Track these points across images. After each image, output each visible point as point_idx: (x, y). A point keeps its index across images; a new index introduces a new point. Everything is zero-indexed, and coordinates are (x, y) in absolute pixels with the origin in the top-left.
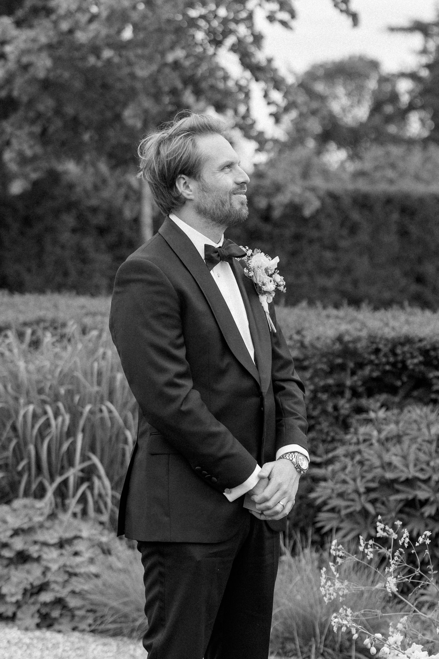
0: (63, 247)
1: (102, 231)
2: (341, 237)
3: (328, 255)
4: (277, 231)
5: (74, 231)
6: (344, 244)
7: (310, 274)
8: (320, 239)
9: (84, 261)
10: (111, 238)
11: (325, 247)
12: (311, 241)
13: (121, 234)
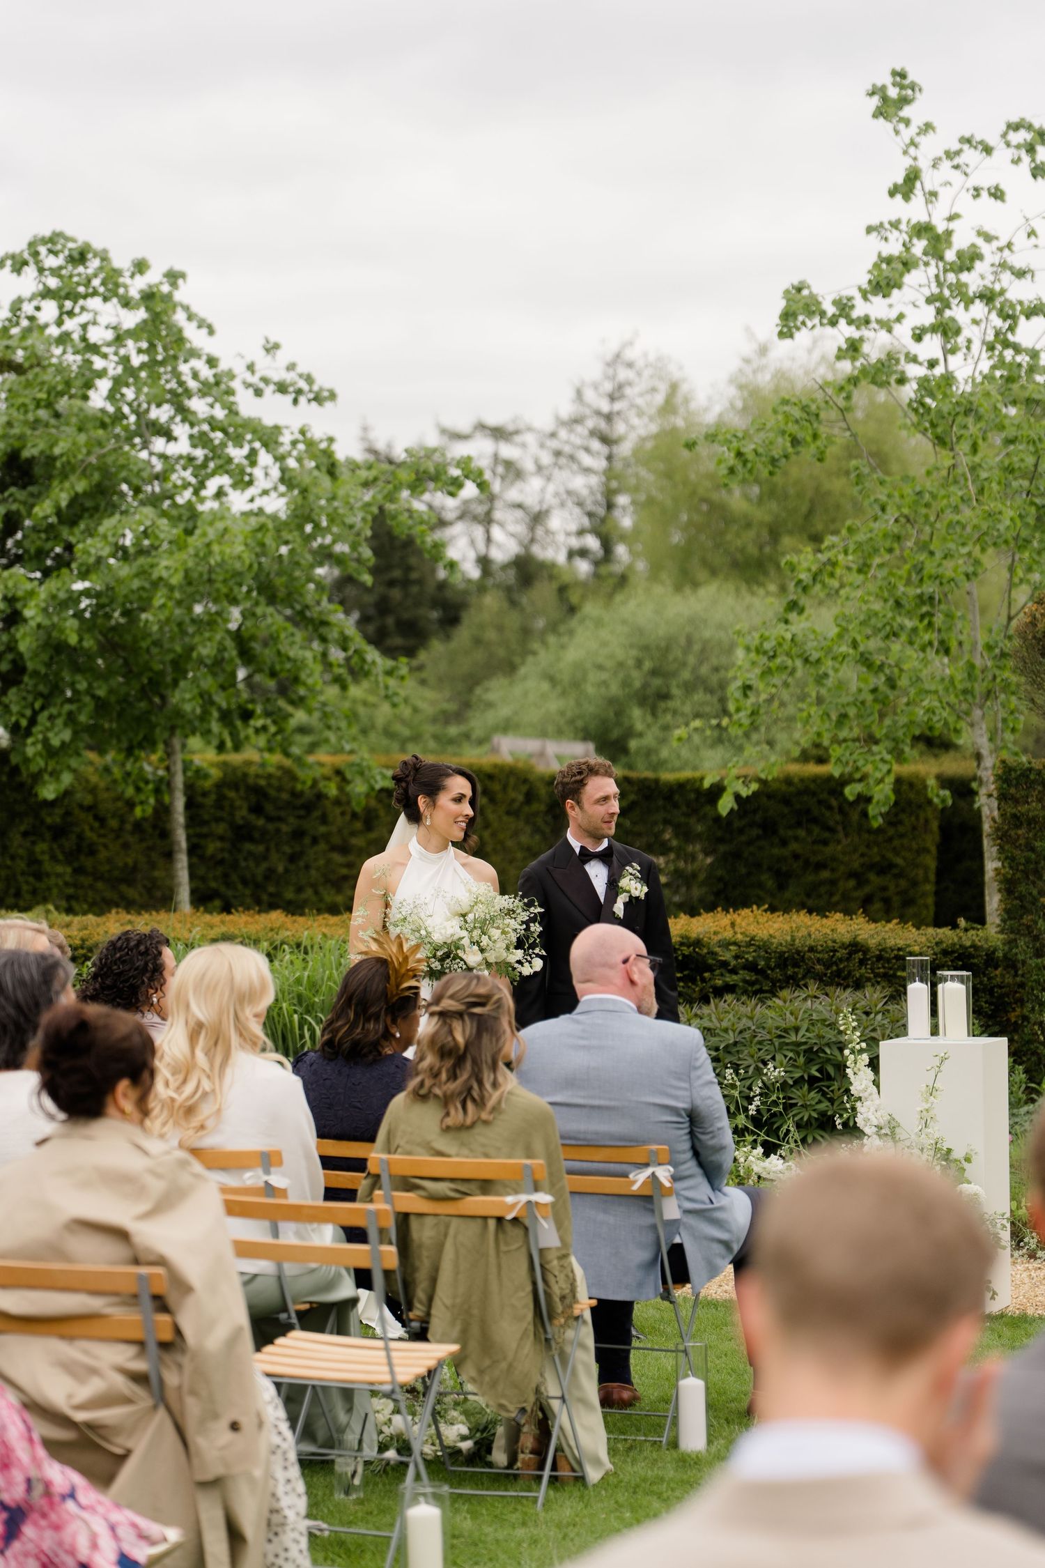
0: (13, 858)
1: (59, 833)
2: (353, 834)
3: (337, 858)
4: (271, 827)
5: (25, 834)
6: (355, 841)
7: (314, 886)
8: (326, 837)
9: (39, 876)
10: (69, 843)
11: (333, 848)
12: (315, 841)
13: (80, 837)
